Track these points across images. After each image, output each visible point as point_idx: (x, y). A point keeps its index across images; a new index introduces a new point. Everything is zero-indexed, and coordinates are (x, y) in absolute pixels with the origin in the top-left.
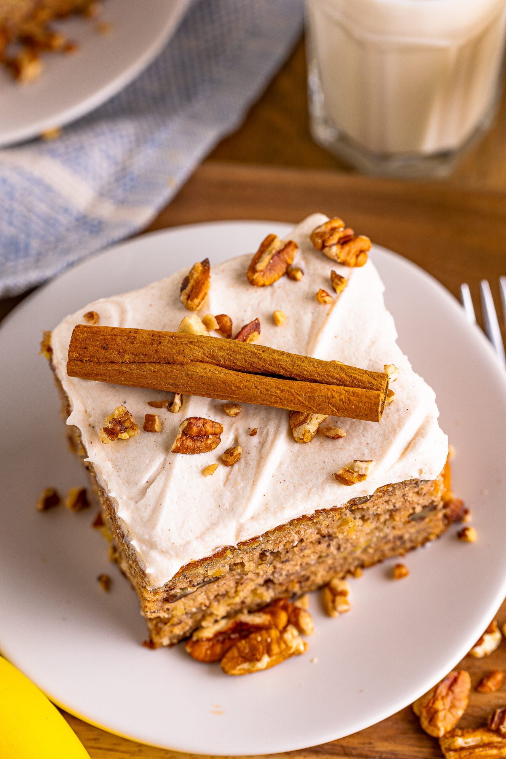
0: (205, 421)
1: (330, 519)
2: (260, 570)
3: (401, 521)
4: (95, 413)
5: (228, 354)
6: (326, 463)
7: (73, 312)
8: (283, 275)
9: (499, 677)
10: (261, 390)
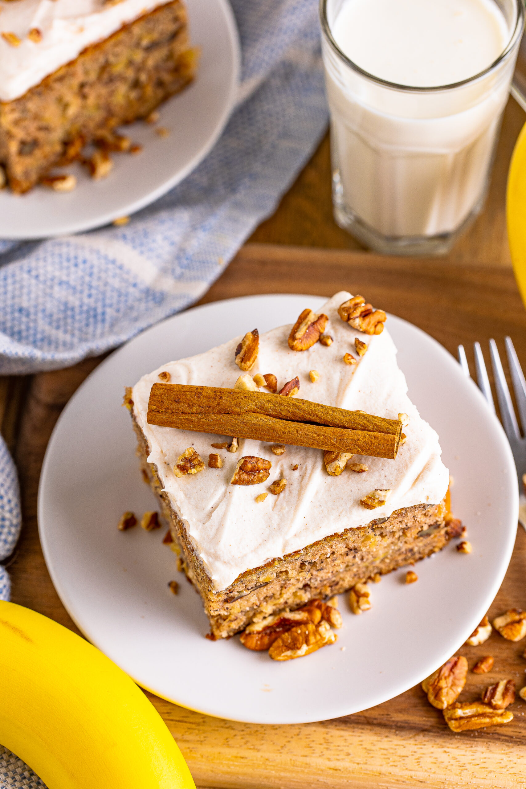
0: (258, 460)
1: (356, 535)
2: (300, 576)
3: (412, 537)
4: (169, 453)
5: (275, 406)
6: (353, 492)
7: (149, 372)
8: (317, 342)
9: (491, 661)
10: (302, 435)
